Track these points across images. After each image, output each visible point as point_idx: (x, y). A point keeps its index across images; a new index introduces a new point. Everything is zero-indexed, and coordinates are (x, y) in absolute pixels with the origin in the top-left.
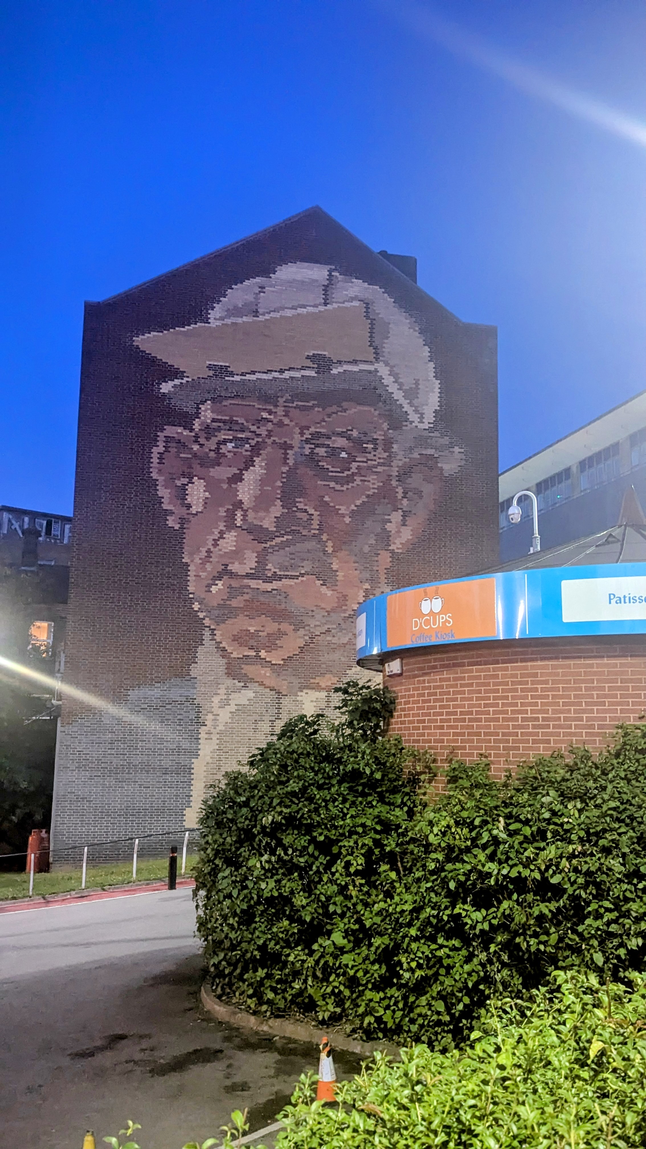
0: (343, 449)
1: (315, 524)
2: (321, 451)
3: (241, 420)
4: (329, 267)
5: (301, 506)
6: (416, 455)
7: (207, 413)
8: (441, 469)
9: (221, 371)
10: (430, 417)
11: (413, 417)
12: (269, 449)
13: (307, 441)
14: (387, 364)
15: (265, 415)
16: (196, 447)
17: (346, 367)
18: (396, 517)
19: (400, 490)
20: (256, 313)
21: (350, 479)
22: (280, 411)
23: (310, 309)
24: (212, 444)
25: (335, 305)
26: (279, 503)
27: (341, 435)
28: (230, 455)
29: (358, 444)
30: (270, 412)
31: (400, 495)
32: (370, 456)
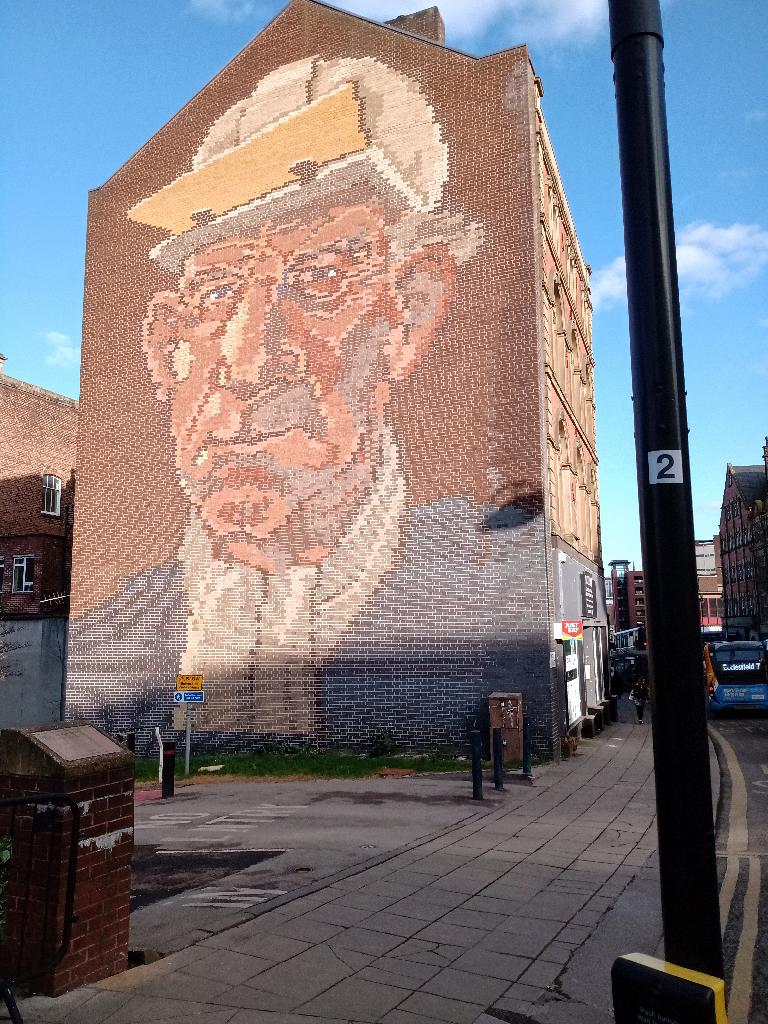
0: (330, 267)
1: (302, 365)
2: (307, 276)
3: (223, 265)
4: (311, 59)
5: (285, 348)
6: (419, 249)
7: (191, 269)
8: (453, 258)
9: (203, 218)
10: (436, 194)
11: (415, 201)
12: (252, 290)
13: (292, 269)
14: (380, 146)
15: (247, 252)
16: (181, 308)
17: (334, 166)
18: (397, 335)
19: (400, 300)
20: (237, 142)
21: (341, 300)
22: (262, 242)
23: (293, 115)
24: (196, 301)
25: (320, 99)
26: (262, 349)
27: (327, 250)
28: (212, 308)
29: (348, 257)
30: (251, 247)
31: (400, 307)
32: (361, 267)
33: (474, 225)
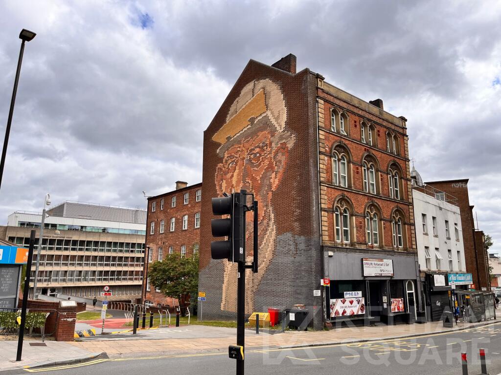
0: (257, 153)
1: (251, 186)
2: (252, 156)
3: (233, 154)
4: (253, 81)
5: (247, 181)
6: (279, 145)
7: (226, 156)
8: (288, 147)
9: (229, 138)
10: (283, 125)
11: (278, 128)
12: (239, 162)
13: (249, 154)
14: (270, 110)
15: (238, 149)
16: (224, 169)
17: (259, 118)
18: (273, 175)
19: (274, 163)
20: (236, 112)
21: (260, 164)
22: (242, 146)
23: (249, 101)
24: (227, 166)
25: (256, 95)
26: (242, 181)
27: (256, 147)
28: (231, 168)
29: (262, 148)
30: (239, 147)
31: (274, 165)
32: (265, 152)
33: (293, 135)
